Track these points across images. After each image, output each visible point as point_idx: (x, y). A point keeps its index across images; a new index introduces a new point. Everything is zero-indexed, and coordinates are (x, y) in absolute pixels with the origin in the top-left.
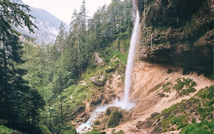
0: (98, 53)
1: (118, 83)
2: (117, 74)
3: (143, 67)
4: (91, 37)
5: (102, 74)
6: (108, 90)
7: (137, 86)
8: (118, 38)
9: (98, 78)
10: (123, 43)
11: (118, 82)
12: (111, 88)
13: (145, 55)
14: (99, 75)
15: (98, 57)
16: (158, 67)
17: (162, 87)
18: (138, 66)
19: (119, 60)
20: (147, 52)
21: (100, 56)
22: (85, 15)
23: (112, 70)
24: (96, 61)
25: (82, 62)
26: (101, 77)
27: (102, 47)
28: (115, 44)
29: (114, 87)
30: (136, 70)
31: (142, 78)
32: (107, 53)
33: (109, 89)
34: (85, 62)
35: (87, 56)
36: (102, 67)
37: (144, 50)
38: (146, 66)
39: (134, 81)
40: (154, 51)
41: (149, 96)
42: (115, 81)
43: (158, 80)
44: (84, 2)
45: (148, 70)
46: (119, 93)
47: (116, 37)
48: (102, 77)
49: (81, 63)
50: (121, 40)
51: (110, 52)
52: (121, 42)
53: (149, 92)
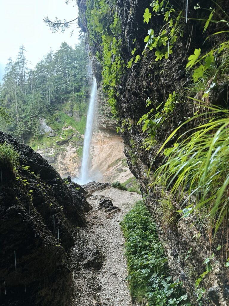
0: (45, 120)
1: (73, 158)
2: (71, 146)
3: (102, 138)
4: (34, 97)
5: (52, 147)
6: (60, 167)
7: (96, 160)
8: (70, 99)
9: (47, 152)
10: (77, 107)
11: (73, 156)
12: (65, 165)
13: (104, 126)
14: (48, 148)
15: (45, 124)
16: (118, 138)
17: (121, 162)
18: (97, 137)
19: (74, 129)
20: (106, 123)
21: (48, 124)
22: (24, 66)
23: (65, 142)
24: (43, 130)
25: (24, 131)
26: (51, 151)
27: (49, 111)
28: (67, 106)
29: (69, 163)
30: (94, 142)
31: (101, 151)
32: (56, 120)
33: (62, 166)
34: (27, 131)
35: (29, 123)
36: (51, 138)
37: (103, 120)
38: (105, 137)
39: (93, 155)
40: (113, 124)
41: (108, 172)
42: (70, 156)
43: (119, 153)
44: (22, 48)
45: (108, 141)
46: (74, 170)
47: (68, 98)
48: (53, 150)
49: (22, 133)
50: (75, 103)
51: (61, 117)
52: (75, 105)
53: (109, 167)
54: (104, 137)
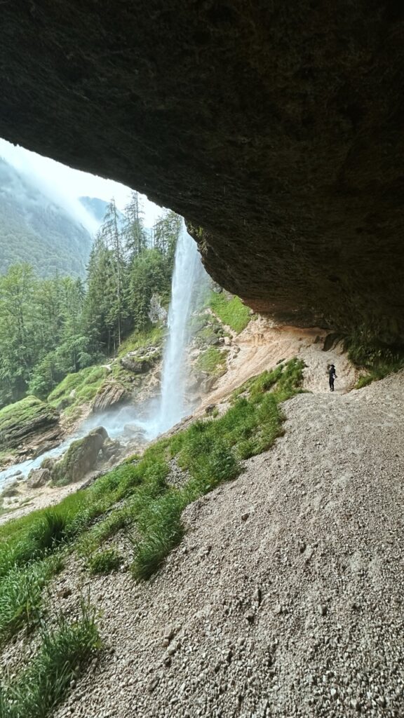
0: (160, 296)
3: (261, 330)
6: (152, 383)
7: (229, 378)
11: (189, 365)
15: (159, 305)
16: (295, 331)
18: (251, 329)
19: (213, 315)
24: (156, 315)
26: (151, 352)
30: (245, 339)
31: (248, 359)
33: (155, 381)
34: (125, 315)
36: (165, 328)
38: (268, 328)
39: (229, 367)
48: (155, 351)
49: (116, 318)
54: (265, 329)
